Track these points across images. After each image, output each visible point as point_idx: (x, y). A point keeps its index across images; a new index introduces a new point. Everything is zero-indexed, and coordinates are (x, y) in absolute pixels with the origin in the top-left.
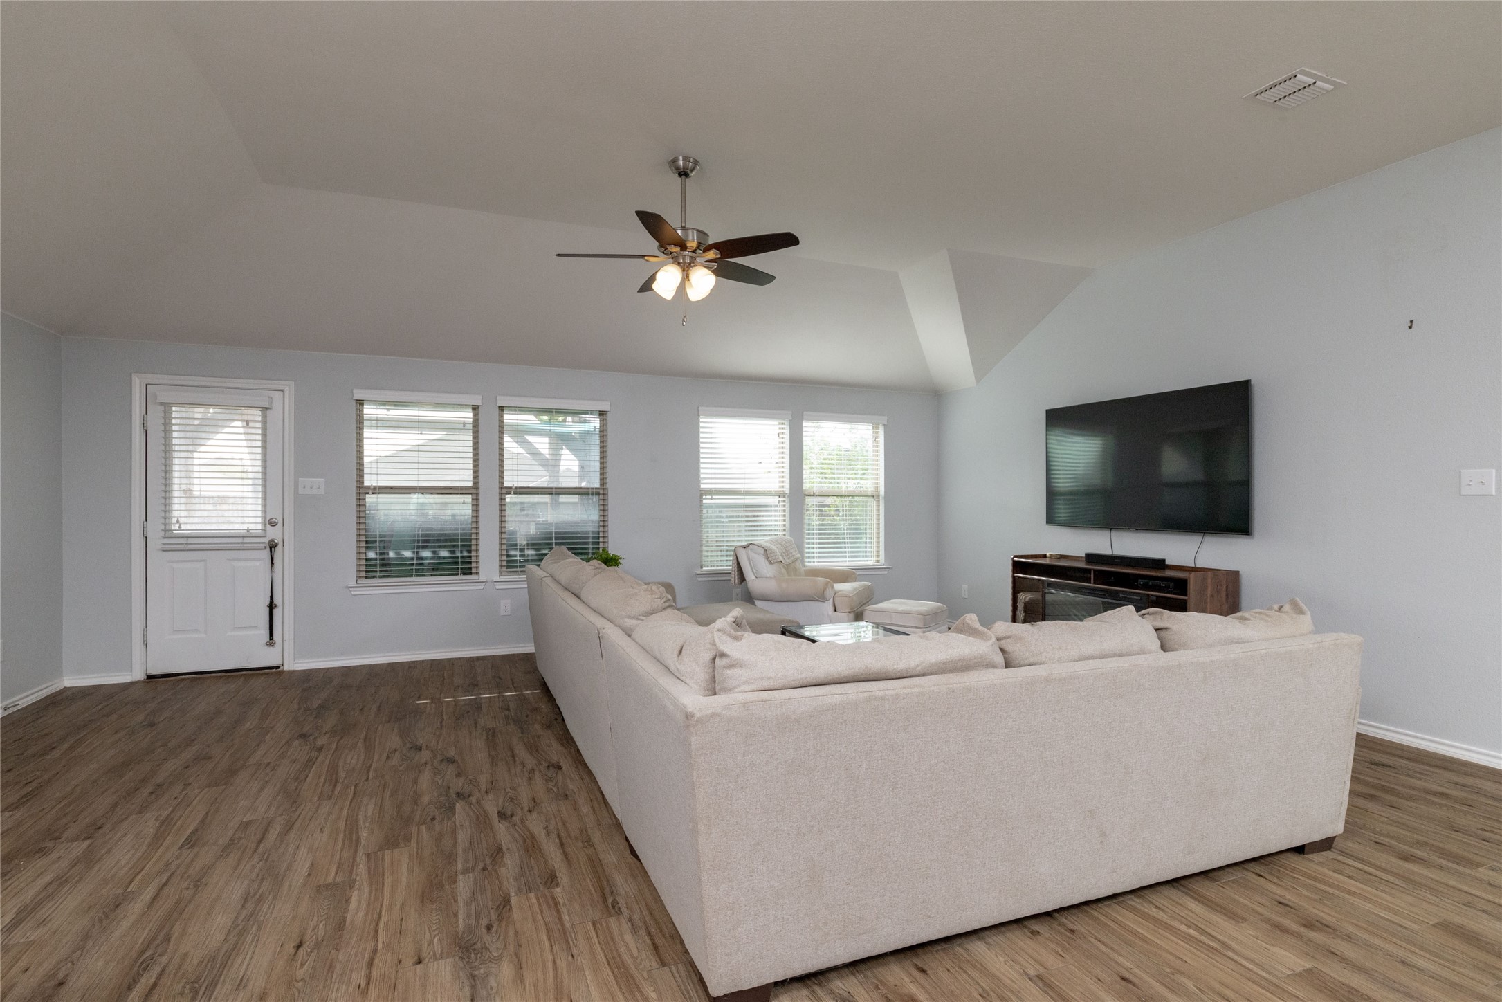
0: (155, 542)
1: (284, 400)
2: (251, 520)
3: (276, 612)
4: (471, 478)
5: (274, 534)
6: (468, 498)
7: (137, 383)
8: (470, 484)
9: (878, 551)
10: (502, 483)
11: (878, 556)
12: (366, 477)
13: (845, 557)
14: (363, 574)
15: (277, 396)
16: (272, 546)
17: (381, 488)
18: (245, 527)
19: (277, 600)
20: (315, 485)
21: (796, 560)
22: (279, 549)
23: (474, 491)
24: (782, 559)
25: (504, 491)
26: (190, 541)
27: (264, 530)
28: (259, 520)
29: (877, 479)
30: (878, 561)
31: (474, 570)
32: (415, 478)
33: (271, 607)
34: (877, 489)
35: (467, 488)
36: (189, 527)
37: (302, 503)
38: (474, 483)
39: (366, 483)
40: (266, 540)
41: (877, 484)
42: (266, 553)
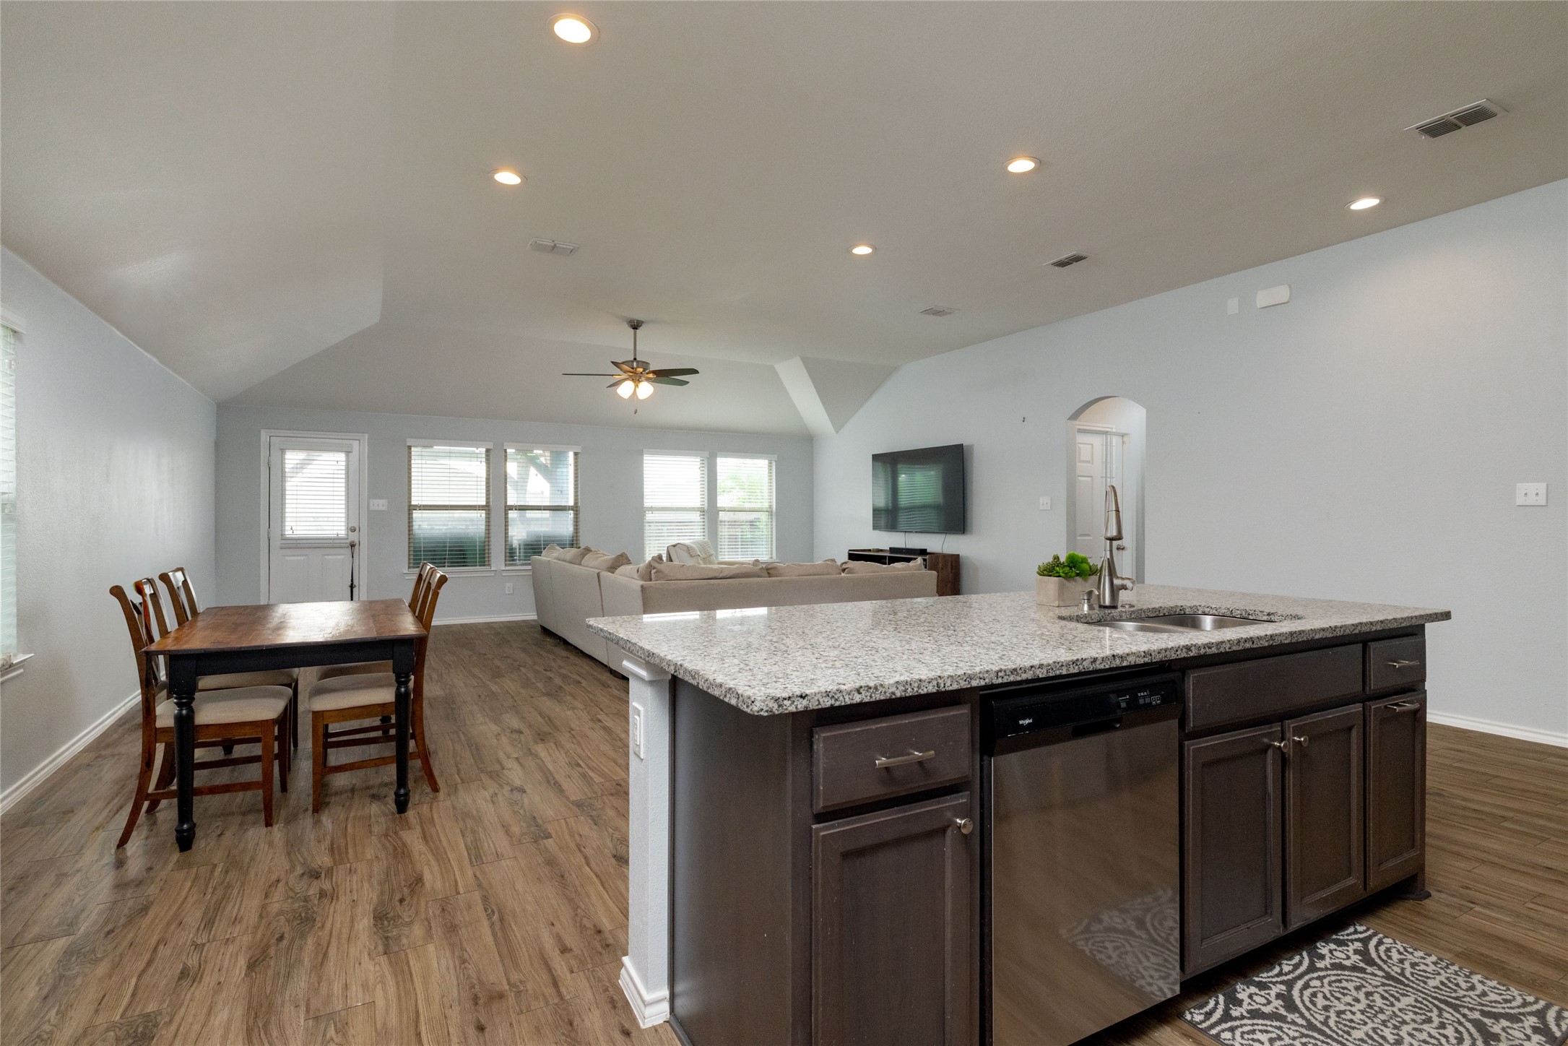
0: (276, 543)
1: (360, 446)
2: (339, 528)
3: (355, 590)
4: (485, 499)
5: (354, 537)
6: (483, 514)
7: (264, 436)
8: (484, 503)
9: (772, 551)
10: (506, 502)
11: (772, 554)
12: (413, 498)
13: (748, 555)
14: (412, 565)
15: (356, 444)
16: (353, 546)
17: (424, 506)
18: (336, 532)
19: (356, 582)
20: (380, 504)
21: (711, 555)
22: (357, 547)
23: (487, 508)
24: (699, 554)
25: (508, 508)
26: (298, 542)
27: (348, 535)
28: (343, 528)
29: (771, 499)
30: (771, 558)
31: (487, 563)
32: (448, 499)
33: (352, 587)
34: (770, 507)
35: (483, 506)
36: (298, 533)
37: (374, 516)
38: (487, 502)
39: (413, 503)
40: (348, 541)
41: (771, 502)
42: (348, 551)
